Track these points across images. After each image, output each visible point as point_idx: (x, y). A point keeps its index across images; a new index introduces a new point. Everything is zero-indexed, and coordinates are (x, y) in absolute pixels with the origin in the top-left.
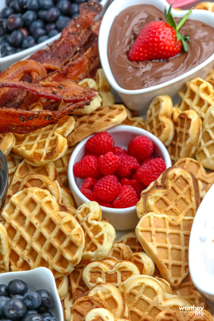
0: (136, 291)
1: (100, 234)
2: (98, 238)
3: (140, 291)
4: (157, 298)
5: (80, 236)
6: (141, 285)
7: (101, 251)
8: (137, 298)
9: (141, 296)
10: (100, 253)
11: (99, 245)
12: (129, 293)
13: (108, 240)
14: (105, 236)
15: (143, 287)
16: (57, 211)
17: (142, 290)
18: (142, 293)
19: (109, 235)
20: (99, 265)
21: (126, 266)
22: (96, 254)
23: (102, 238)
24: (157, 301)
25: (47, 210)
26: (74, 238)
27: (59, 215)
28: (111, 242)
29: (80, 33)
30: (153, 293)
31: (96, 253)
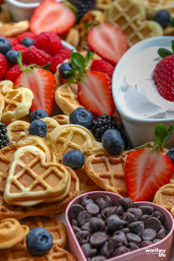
0: (63, 139)
1: (18, 95)
2: (16, 99)
3: (68, 138)
4: (87, 143)
6: (69, 132)
7: (21, 109)
8: (65, 145)
9: (70, 143)
10: (20, 111)
11: (18, 104)
12: (56, 140)
13: (27, 100)
14: (24, 96)
15: (71, 133)
17: (69, 137)
18: (70, 140)
19: (28, 95)
20: (21, 123)
21: (49, 121)
22: (16, 113)
23: (20, 98)
24: (88, 145)
28: (30, 101)
30: (81, 140)
31: (16, 111)
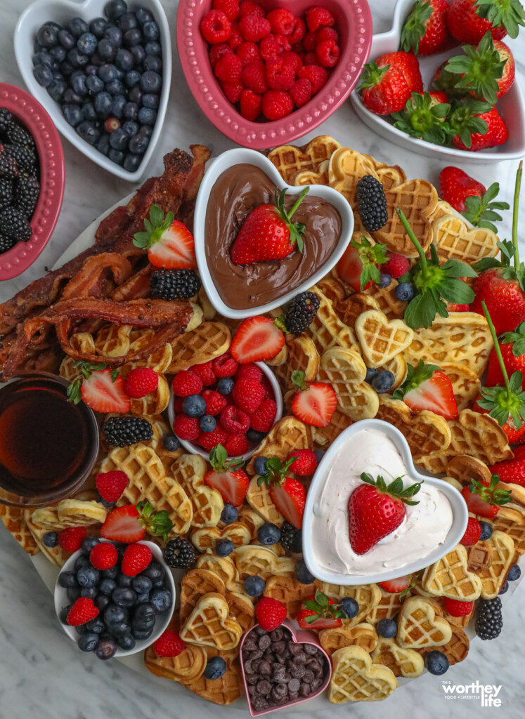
1: (207, 507)
2: (206, 510)
5: (188, 511)
7: (209, 524)
11: (206, 519)
14: (213, 510)
16: (164, 477)
19: (217, 507)
20: (208, 533)
23: (208, 512)
25: (153, 476)
26: (182, 515)
27: (165, 482)
29: (167, 203)
31: (204, 525)
